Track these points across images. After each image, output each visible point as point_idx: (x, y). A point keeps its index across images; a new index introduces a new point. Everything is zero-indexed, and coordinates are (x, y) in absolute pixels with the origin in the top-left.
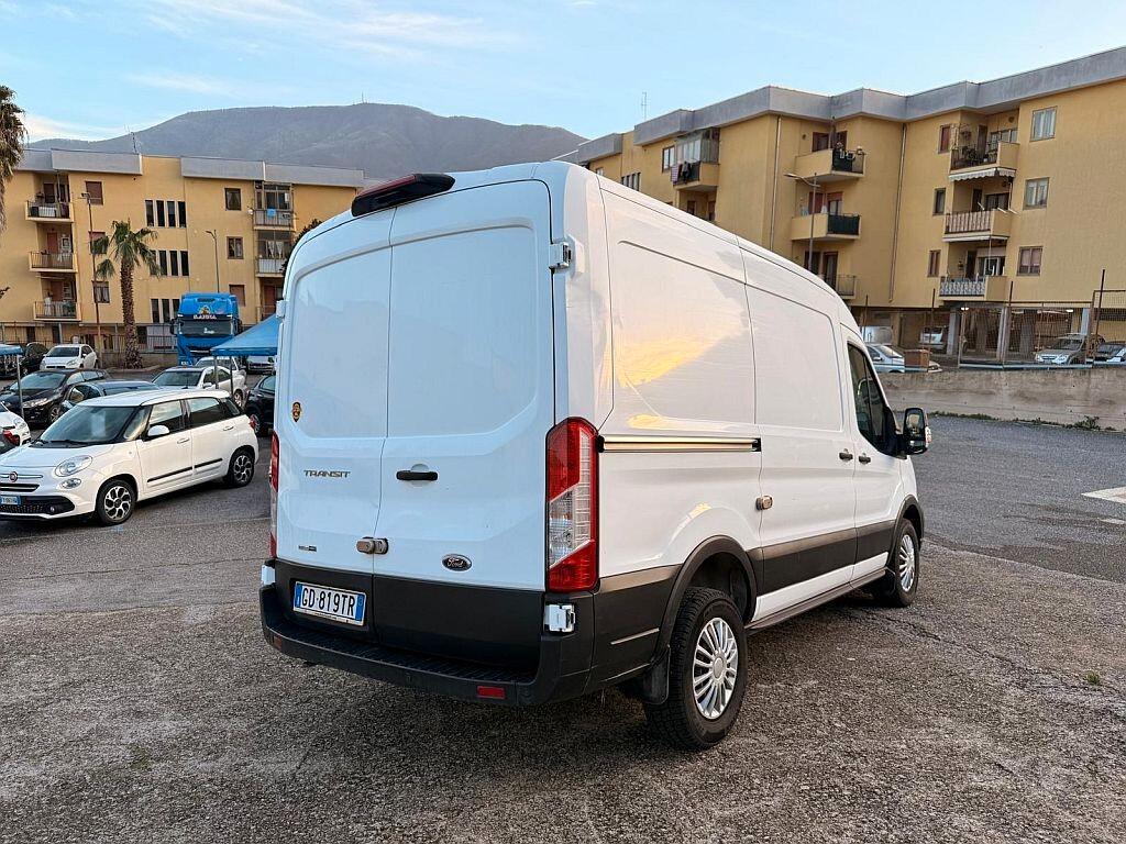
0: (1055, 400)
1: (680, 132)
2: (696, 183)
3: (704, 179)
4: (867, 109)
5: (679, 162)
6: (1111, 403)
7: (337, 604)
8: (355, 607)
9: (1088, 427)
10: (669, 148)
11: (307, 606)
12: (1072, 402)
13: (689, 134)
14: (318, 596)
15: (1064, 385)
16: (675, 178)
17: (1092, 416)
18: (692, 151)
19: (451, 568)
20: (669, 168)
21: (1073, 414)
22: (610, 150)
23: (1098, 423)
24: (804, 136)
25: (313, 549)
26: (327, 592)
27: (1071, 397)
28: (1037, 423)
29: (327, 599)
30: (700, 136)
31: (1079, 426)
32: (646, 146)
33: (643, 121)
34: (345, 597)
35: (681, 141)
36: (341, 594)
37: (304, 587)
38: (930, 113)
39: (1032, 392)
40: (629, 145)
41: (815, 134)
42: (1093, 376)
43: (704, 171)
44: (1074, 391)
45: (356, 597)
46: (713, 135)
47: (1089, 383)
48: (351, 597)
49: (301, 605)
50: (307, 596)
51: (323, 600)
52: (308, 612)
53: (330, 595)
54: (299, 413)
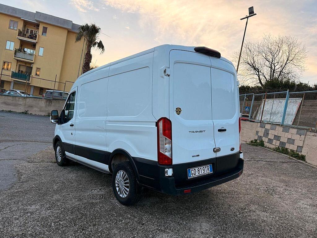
0: (16, 105)
6: (32, 107)
7: (204, 170)
8: (209, 169)
9: (26, 113)
11: (194, 175)
12: (21, 106)
14: (197, 170)
15: (19, 101)
17: (26, 110)
19: (232, 151)
21: (21, 109)
23: (28, 112)
25: (198, 156)
26: (200, 168)
27: (21, 105)
28: (10, 112)
29: (200, 170)
31: (23, 113)
34: (206, 167)
36: (204, 167)
37: (191, 170)
39: (9, 102)
42: (27, 99)
44: (22, 103)
45: (209, 166)
47: (26, 101)
48: (208, 167)
49: (191, 176)
50: (193, 172)
51: (199, 171)
52: (194, 177)
53: (201, 169)
54: (180, 112)
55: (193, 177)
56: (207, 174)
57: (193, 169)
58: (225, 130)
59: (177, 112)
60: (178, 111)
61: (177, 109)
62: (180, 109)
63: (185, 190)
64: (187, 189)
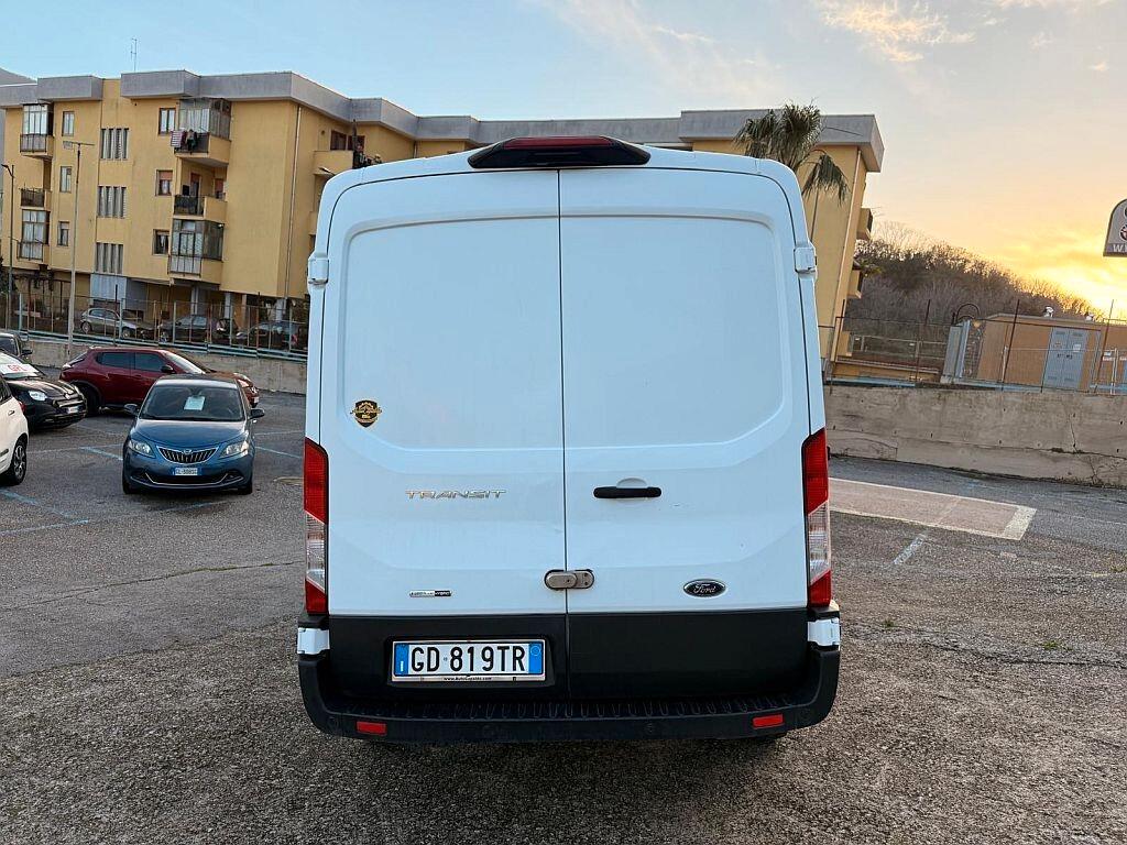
1: (183, 95)
2: (204, 155)
3: (213, 152)
4: (384, 120)
5: (183, 129)
7: (491, 660)
8: (525, 660)
10: (169, 110)
11: (424, 671)
13: (195, 100)
14: (445, 655)
16: (177, 143)
18: (199, 120)
19: (699, 594)
20: (167, 132)
22: (88, 94)
24: (323, 132)
26: (465, 648)
29: (466, 657)
30: (210, 104)
32: (136, 100)
33: (133, 72)
34: (503, 649)
35: (183, 105)
36: (494, 647)
37: (412, 648)
38: (437, 137)
40: (112, 94)
41: (333, 132)
43: (212, 143)
45: (525, 646)
46: (224, 107)
48: (515, 648)
49: (411, 671)
50: (421, 658)
51: (459, 658)
52: (427, 679)
53: (471, 651)
54: (373, 415)
55: (418, 679)
56: (510, 678)
57: (425, 648)
58: (654, 493)
59: (359, 415)
60: (366, 413)
61: (358, 404)
62: (375, 404)
63: (362, 719)
64: (370, 720)
